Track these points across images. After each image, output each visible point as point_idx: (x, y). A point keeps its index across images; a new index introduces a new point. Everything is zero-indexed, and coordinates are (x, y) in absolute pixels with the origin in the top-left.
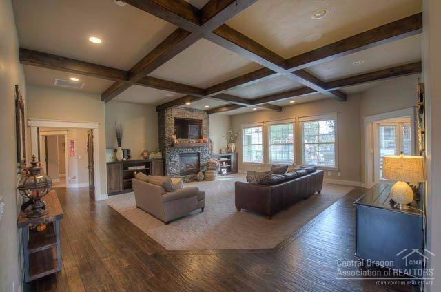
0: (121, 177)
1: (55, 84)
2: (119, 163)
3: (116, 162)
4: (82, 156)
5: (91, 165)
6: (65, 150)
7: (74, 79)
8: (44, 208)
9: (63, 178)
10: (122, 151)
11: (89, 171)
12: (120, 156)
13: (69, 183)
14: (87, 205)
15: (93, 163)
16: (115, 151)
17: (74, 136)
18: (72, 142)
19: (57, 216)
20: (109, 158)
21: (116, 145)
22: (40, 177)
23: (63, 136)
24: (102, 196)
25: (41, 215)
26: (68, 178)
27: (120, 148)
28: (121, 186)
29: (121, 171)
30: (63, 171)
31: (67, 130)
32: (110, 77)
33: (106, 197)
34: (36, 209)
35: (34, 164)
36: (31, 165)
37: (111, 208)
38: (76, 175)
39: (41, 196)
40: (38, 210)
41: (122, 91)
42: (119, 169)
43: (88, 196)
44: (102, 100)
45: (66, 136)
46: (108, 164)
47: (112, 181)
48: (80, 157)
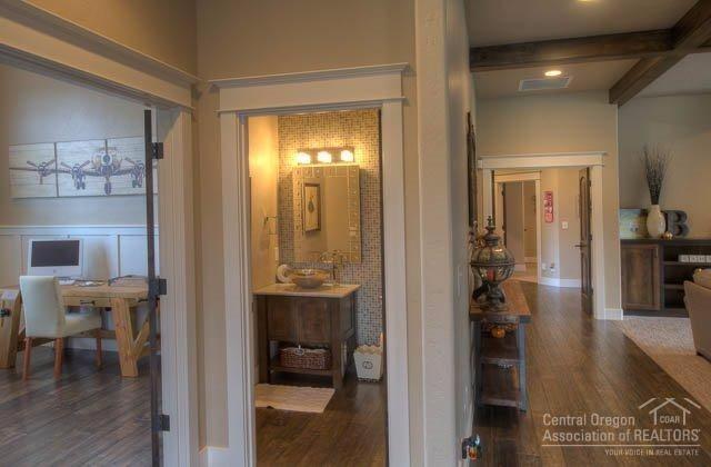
0: (657, 275)
1: (520, 89)
2: (654, 242)
3: (645, 239)
4: (567, 224)
5: (586, 243)
6: (535, 210)
7: (553, 73)
8: (502, 300)
9: (532, 266)
10: (661, 216)
11: (582, 254)
12: (657, 226)
13: (543, 275)
14: (577, 323)
15: (590, 238)
16: (644, 214)
17: (554, 184)
18: (549, 195)
19: (521, 317)
20: (627, 229)
21: (646, 202)
22: (498, 251)
23: (532, 183)
24: (608, 310)
25: (498, 310)
26: (542, 266)
27: (658, 206)
28: (659, 297)
29: (657, 262)
30: (532, 252)
31: (541, 170)
32: (626, 53)
33: (618, 314)
34: (492, 298)
35: (491, 230)
36: (486, 232)
37: (628, 341)
38: (557, 261)
39: (500, 281)
40: (494, 301)
41: (655, 78)
42: (653, 256)
43: (578, 305)
44: (611, 103)
45: (538, 184)
46: (624, 242)
47: (634, 283)
48: (565, 225)
